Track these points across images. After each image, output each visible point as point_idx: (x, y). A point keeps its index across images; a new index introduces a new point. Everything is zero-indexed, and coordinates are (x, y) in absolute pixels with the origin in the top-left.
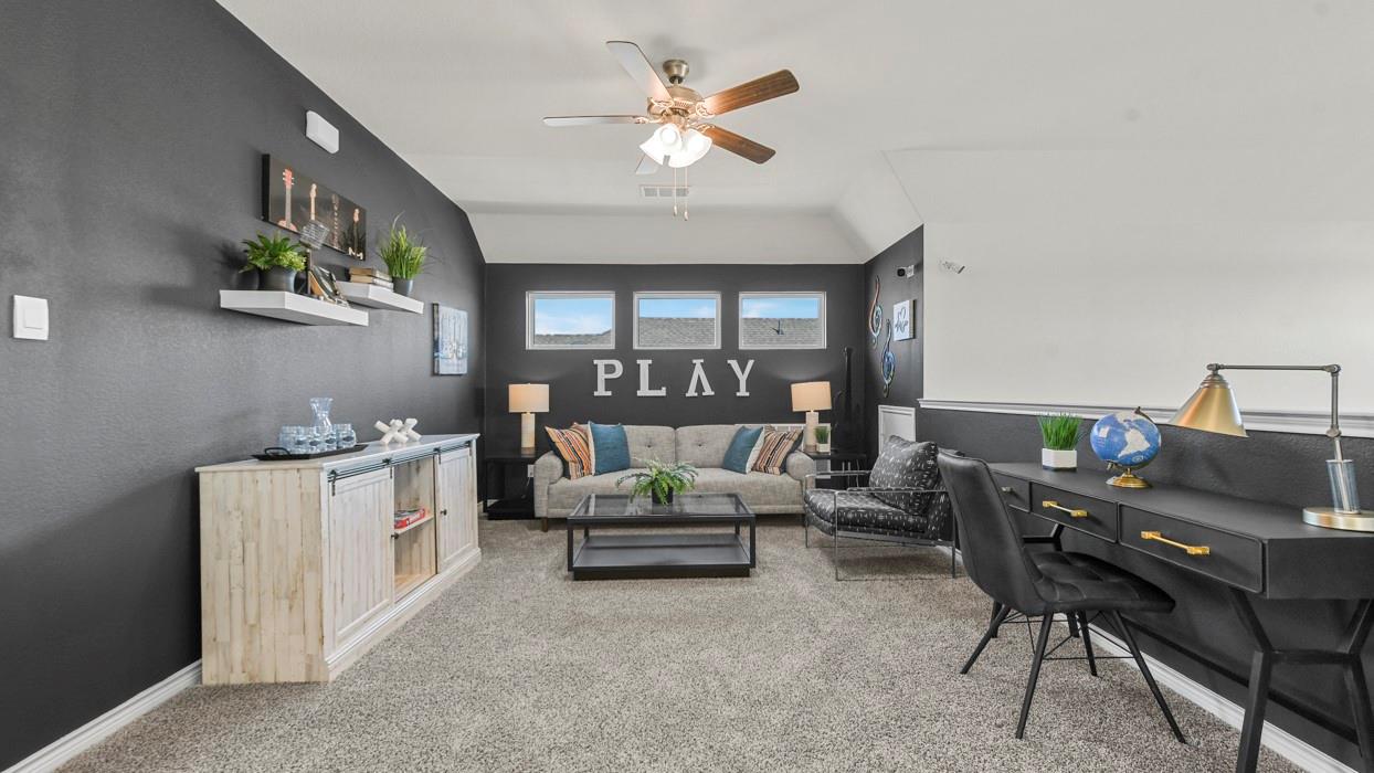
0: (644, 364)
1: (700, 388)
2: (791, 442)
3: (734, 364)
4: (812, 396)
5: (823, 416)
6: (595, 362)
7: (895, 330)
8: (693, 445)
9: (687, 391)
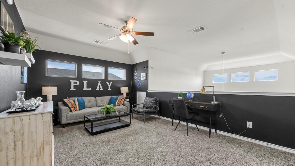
0: (85, 82)
1: (100, 88)
2: (124, 99)
3: (108, 83)
4: (125, 90)
5: (127, 94)
6: (71, 81)
7: (142, 78)
8: (100, 101)
9: (96, 89)
